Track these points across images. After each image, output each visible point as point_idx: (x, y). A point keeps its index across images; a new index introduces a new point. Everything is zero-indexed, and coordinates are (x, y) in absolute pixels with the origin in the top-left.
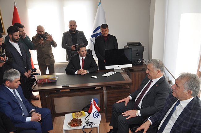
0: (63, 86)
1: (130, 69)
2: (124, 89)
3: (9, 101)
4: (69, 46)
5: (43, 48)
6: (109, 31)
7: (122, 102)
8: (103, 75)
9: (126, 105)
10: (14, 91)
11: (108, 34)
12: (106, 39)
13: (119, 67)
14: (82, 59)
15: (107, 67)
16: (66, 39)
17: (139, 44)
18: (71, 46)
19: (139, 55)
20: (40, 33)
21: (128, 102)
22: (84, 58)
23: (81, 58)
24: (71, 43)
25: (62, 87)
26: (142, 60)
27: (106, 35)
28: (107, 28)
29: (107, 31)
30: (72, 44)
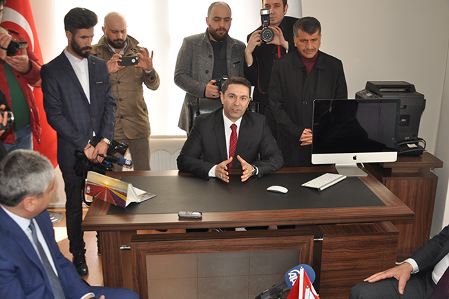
0: (181, 218)
1: (385, 166)
2: (381, 234)
3: (17, 265)
4: (198, 83)
5: (119, 82)
6: (321, 41)
7: (387, 279)
8: (306, 184)
9: (401, 292)
10: (31, 227)
11: (319, 51)
12: (310, 67)
13: (355, 158)
14: (233, 127)
15: (317, 159)
16: (191, 58)
17: (409, 88)
18: (203, 84)
19: (406, 124)
20: (114, 37)
21: (407, 282)
22: (238, 123)
23: (228, 123)
24: (207, 72)
25: (177, 221)
26: (416, 140)
27: (311, 55)
28: (317, 32)
29: (317, 42)
30: (210, 74)
